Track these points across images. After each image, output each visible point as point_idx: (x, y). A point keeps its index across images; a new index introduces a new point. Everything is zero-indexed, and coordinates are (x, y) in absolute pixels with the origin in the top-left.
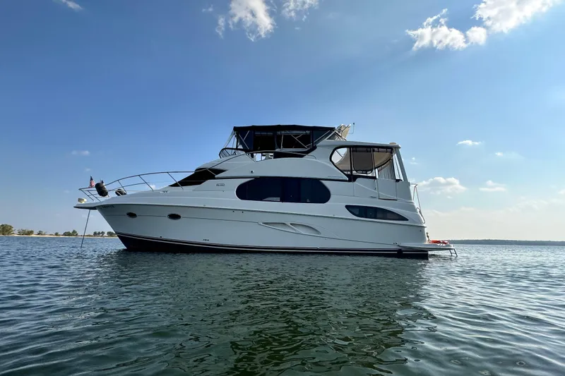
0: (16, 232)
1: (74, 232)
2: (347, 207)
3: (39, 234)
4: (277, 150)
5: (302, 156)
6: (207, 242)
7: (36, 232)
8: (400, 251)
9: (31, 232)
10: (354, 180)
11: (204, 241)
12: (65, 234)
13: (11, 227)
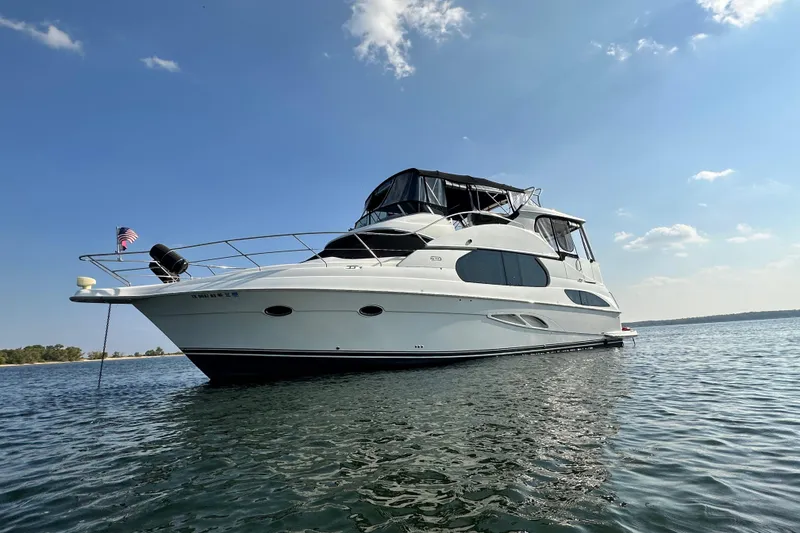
0: (86, 356)
1: (159, 349)
3: (114, 357)
4: (475, 211)
5: (506, 222)
6: (421, 350)
7: (110, 354)
8: (605, 341)
9: (105, 355)
10: (564, 258)
11: (417, 350)
12: (147, 354)
13: (79, 349)
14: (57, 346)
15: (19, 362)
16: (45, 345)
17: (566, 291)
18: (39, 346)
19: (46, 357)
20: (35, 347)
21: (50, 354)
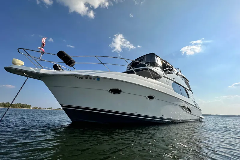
1: (51, 108)
9: (37, 108)
13: (31, 106)
14: (25, 104)
15: (14, 107)
16: (22, 104)
18: (20, 104)
19: (21, 107)
21: (23, 106)
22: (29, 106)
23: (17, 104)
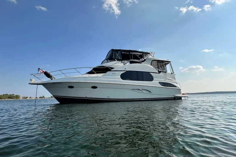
0: (21, 98)
1: (43, 96)
2: (159, 83)
4: (131, 60)
5: (141, 63)
6: (109, 98)
7: (29, 97)
8: (174, 98)
9: (27, 98)
10: (160, 73)
11: (108, 98)
12: (40, 98)
13: (19, 96)
14: (13, 94)
15: (1, 99)
16: (9, 94)
17: (159, 82)
18: (7, 94)
19: (9, 98)
20: (6, 94)
22: (17, 97)
23: (4, 95)
